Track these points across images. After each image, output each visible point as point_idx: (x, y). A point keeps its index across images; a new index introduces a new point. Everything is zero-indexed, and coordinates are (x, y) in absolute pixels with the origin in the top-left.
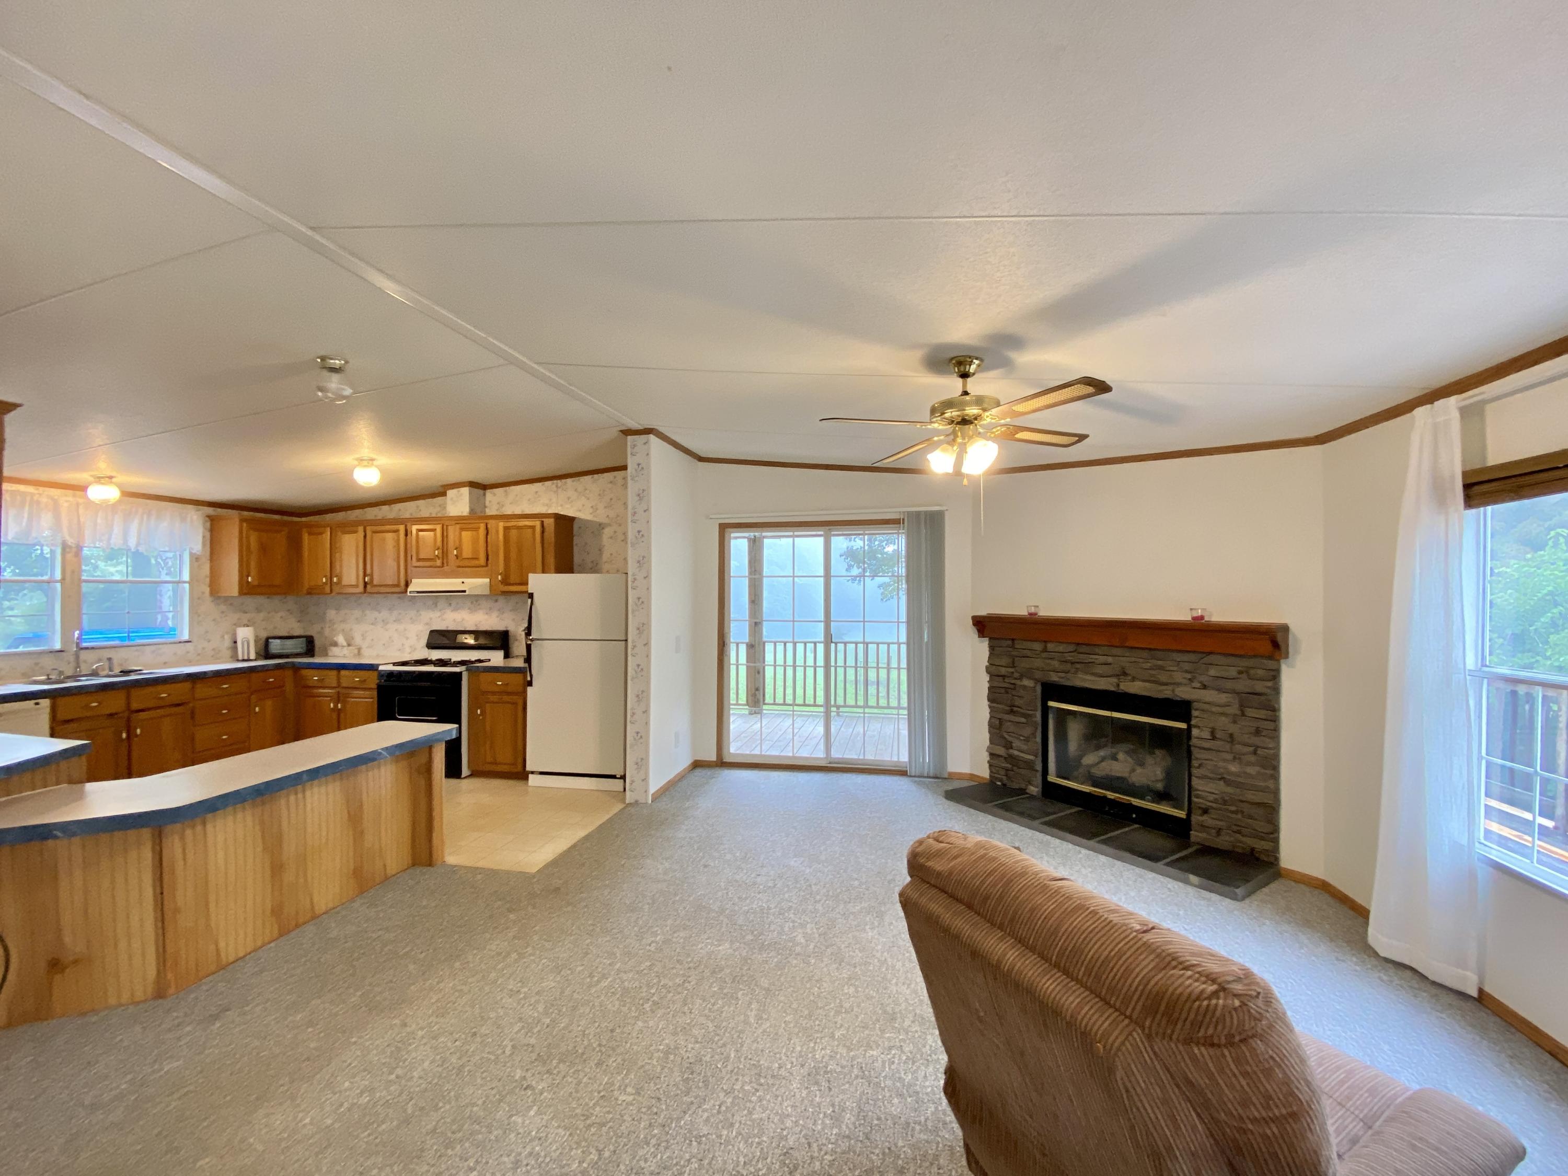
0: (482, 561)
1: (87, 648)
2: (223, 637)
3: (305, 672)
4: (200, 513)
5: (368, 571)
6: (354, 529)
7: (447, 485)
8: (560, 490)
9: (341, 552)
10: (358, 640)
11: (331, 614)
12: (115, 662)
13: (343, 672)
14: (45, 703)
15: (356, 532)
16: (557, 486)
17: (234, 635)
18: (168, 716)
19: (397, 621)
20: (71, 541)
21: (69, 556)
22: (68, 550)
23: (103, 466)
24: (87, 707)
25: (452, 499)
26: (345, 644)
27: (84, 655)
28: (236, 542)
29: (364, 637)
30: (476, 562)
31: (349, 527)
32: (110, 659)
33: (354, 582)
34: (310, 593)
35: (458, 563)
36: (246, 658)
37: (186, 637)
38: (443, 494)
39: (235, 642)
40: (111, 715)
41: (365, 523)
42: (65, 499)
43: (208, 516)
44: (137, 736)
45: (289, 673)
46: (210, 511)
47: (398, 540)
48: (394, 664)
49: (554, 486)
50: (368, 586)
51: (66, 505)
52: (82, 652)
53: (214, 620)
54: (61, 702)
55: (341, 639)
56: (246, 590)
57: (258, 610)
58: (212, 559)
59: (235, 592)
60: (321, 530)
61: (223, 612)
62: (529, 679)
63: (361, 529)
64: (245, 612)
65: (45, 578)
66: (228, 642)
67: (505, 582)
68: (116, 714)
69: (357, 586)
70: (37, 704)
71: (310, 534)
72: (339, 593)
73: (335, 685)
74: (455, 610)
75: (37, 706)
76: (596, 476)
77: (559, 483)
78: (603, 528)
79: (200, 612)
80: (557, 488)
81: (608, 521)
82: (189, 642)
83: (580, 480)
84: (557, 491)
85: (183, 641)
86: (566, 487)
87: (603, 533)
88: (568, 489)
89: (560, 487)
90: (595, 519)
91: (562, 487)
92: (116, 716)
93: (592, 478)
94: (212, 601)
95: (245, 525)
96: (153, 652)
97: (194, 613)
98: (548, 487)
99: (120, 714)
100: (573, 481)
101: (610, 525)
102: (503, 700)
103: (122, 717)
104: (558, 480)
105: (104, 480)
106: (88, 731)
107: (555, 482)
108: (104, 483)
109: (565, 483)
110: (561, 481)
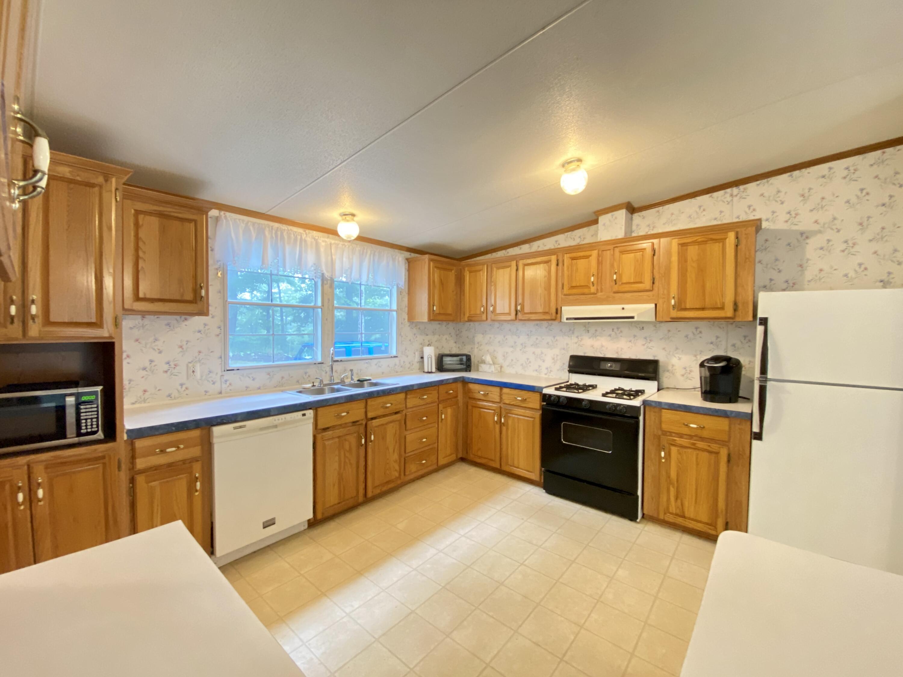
0: (647, 284)
1: (337, 361)
2: (415, 353)
3: (472, 386)
4: (403, 255)
5: (520, 301)
6: (508, 264)
7: (598, 211)
8: (735, 199)
9: (495, 285)
10: (500, 360)
11: (479, 338)
12: (355, 372)
13: (505, 390)
14: (310, 413)
15: (510, 266)
16: (732, 195)
17: (422, 352)
18: (389, 423)
20: (327, 275)
21: (326, 287)
22: (325, 282)
24: (339, 417)
25: (604, 225)
26: (491, 362)
27: (336, 366)
28: (426, 278)
29: (505, 357)
30: (641, 286)
31: (504, 263)
32: (352, 370)
33: (507, 311)
34: (470, 320)
35: (616, 288)
36: (430, 371)
37: (394, 353)
38: (596, 222)
39: (422, 358)
40: (354, 423)
41: (517, 258)
42: (323, 240)
43: (407, 259)
44: (371, 441)
45: (460, 385)
46: (408, 255)
47: (549, 272)
49: (728, 195)
50: (519, 314)
51: (323, 244)
52: (336, 363)
53: (410, 340)
54: (321, 411)
55: (488, 359)
56: (434, 317)
57: (434, 333)
58: (409, 294)
59: (425, 319)
60: (480, 267)
61: (415, 334)
62: (756, 429)
63: (514, 263)
65: (312, 304)
66: (417, 358)
67: (680, 306)
68: (357, 421)
69: (509, 314)
70: (304, 415)
71: (470, 272)
72: (494, 320)
73: (498, 400)
74: (594, 336)
75: (304, 417)
76: (796, 173)
77: (735, 190)
78: (807, 238)
79: (402, 334)
80: (732, 197)
81: (816, 227)
82: (396, 357)
83: (770, 182)
84: (732, 200)
85: (393, 356)
86: (745, 194)
87: (807, 243)
88: (749, 196)
89: (736, 196)
90: (794, 228)
91: (739, 195)
92: (358, 423)
93: (789, 176)
94: (409, 326)
95: (432, 264)
96: (376, 365)
97: (399, 334)
98: (717, 198)
99: (361, 422)
100: (758, 185)
101: (820, 232)
102: (697, 447)
103: (362, 424)
104: (733, 187)
105: (348, 218)
106: (339, 437)
107: (729, 190)
108: (348, 221)
109: (745, 189)
110: (738, 188)
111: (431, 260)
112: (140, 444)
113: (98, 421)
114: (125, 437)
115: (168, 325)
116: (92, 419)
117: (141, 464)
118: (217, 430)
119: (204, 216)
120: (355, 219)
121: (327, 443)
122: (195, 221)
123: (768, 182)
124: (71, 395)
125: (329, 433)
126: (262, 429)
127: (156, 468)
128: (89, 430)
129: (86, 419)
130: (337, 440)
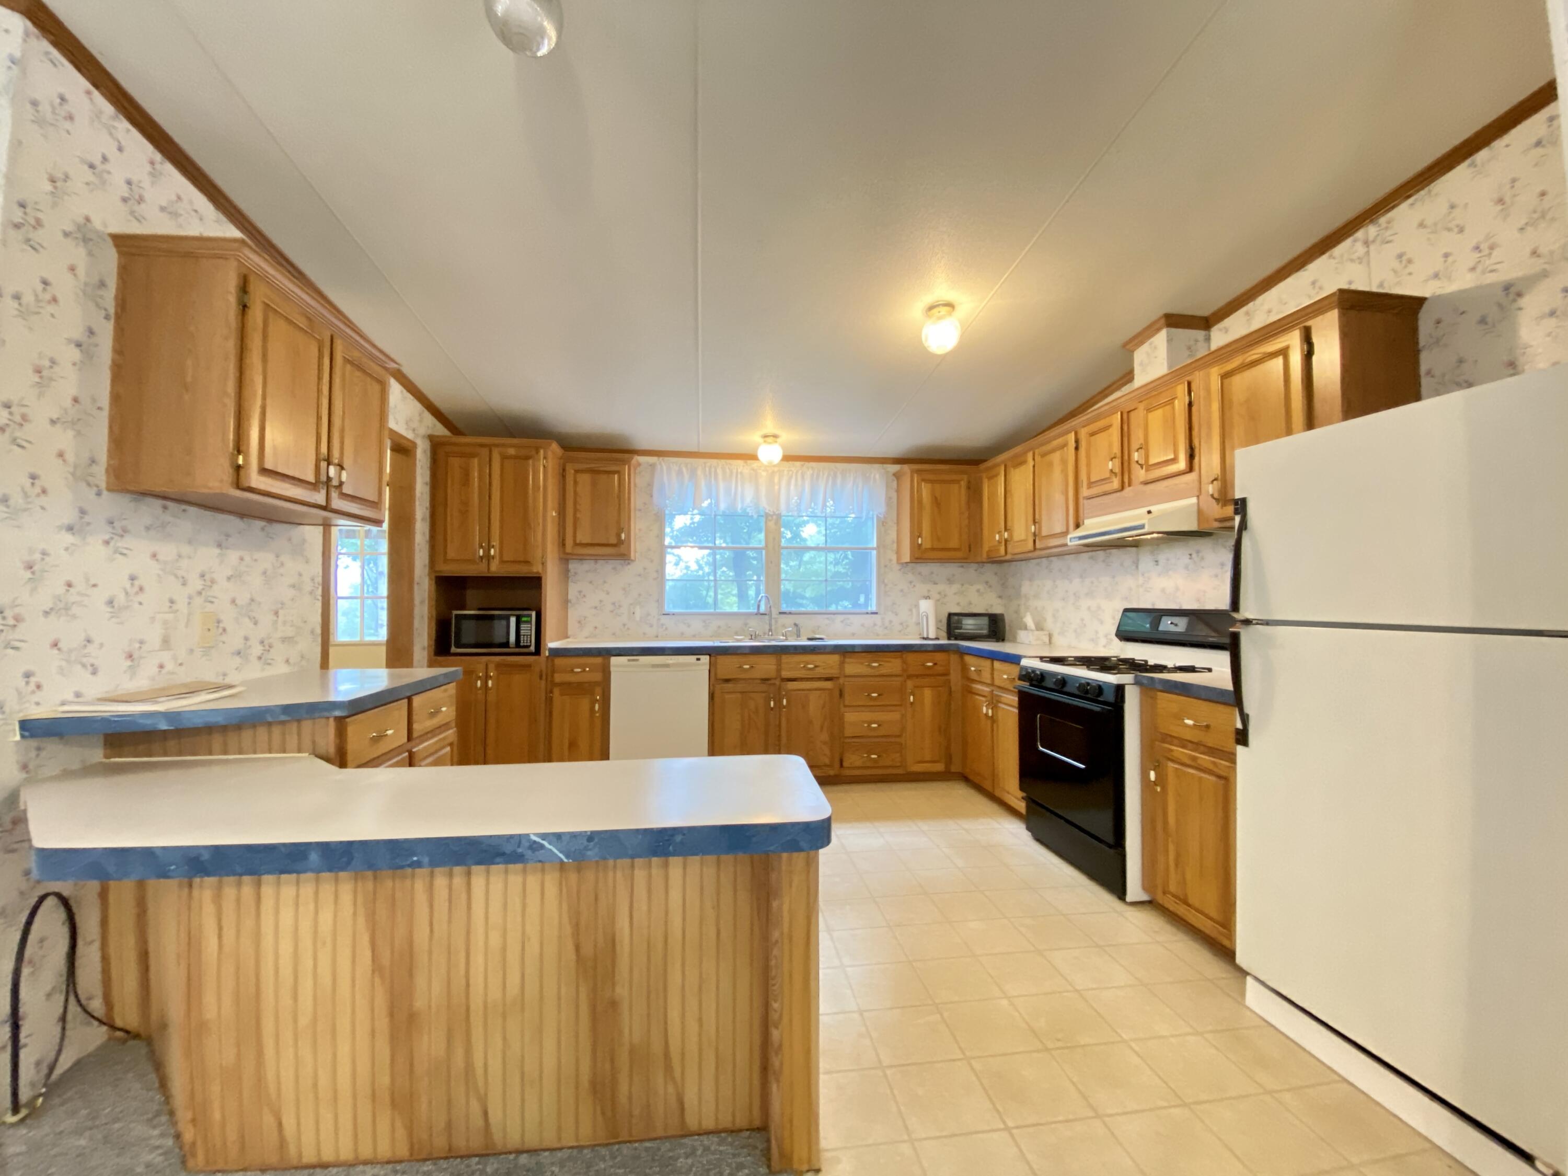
0: (1183, 461)
2: (911, 610)
4: (887, 471)
5: (1037, 517)
6: (1024, 457)
8: (1374, 248)
9: (1013, 499)
12: (804, 628)
13: (998, 665)
14: (705, 659)
15: (1025, 462)
18: (816, 689)
19: (1090, 594)
21: (771, 524)
22: (769, 518)
23: (769, 425)
24: (742, 669)
25: (1141, 363)
26: (1034, 627)
27: (782, 619)
28: (908, 498)
30: (1172, 468)
31: (1019, 458)
33: (1024, 536)
34: (989, 557)
35: (1144, 477)
36: (925, 636)
37: (873, 608)
40: (765, 680)
41: (1034, 446)
43: (894, 475)
44: (783, 707)
45: (954, 658)
46: (895, 468)
48: (1042, 659)
50: (1037, 541)
53: (902, 591)
54: (722, 660)
55: (1029, 620)
56: (919, 554)
57: (950, 581)
58: (898, 522)
59: (906, 557)
61: (911, 582)
63: (1031, 454)
64: (935, 583)
66: (915, 617)
69: (1026, 541)
70: (698, 659)
71: (988, 479)
72: (1013, 554)
73: (989, 681)
75: (698, 662)
76: (1482, 155)
77: (1371, 230)
78: (1519, 295)
79: (886, 581)
80: (1368, 247)
81: (1537, 265)
82: (876, 613)
83: (1433, 193)
84: (1368, 253)
85: (869, 612)
86: (1389, 232)
87: (1520, 309)
88: (1396, 234)
89: (1373, 241)
90: (1490, 278)
91: (1379, 239)
92: (769, 682)
93: (1470, 166)
94: (900, 570)
95: (915, 475)
96: (842, 622)
97: (881, 581)
98: (1342, 256)
99: (772, 682)
100: (1412, 204)
101: (1544, 274)
102: (1199, 764)
103: (774, 684)
104: (1367, 225)
105: (770, 439)
106: (742, 693)
107: (1360, 234)
108: (770, 443)
109: (1389, 222)
110: (1377, 223)
111: (912, 472)
112: (559, 661)
113: (531, 638)
114: (547, 654)
115: (614, 569)
116: (527, 635)
117: (558, 678)
118: (614, 660)
119: (627, 466)
120: (779, 440)
121: (727, 696)
122: (618, 472)
123: (1430, 191)
124: (513, 615)
125: (730, 686)
126: (654, 666)
127: (569, 684)
128: (525, 644)
129: (524, 635)
130: (739, 695)
